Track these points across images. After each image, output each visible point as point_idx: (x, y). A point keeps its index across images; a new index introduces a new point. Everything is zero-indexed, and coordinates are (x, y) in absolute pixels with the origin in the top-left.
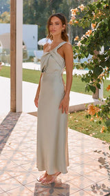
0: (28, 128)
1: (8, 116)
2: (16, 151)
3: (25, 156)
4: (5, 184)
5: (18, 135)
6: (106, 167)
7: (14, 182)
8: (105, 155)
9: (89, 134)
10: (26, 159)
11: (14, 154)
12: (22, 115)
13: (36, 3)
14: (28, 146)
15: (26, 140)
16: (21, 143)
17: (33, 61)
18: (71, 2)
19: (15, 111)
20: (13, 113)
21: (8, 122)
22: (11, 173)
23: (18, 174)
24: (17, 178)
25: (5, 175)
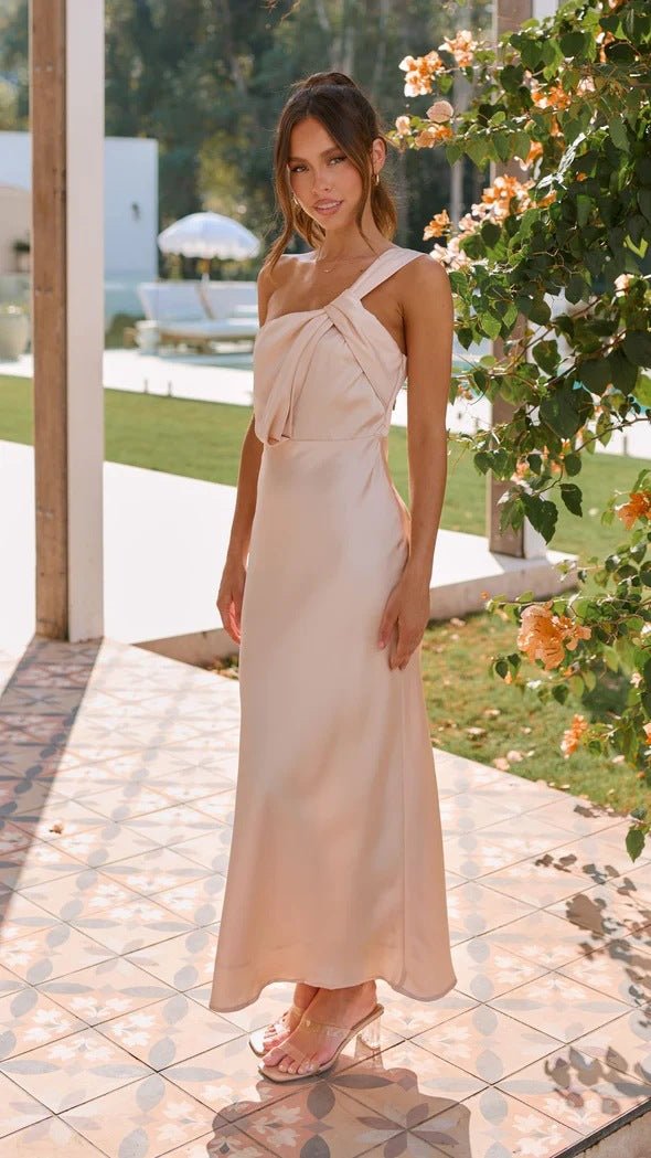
0: (146, 734)
1: (24, 665)
2: (95, 867)
3: (148, 897)
4: (49, 1067)
5: (96, 773)
6: (618, 950)
7: (99, 1052)
8: (599, 880)
9: (485, 760)
10: (157, 915)
11: (83, 885)
12: (104, 656)
13: (143, 13)
14: (160, 836)
15: (145, 801)
16: (119, 820)
17: (134, 345)
18: (338, 9)
19: (63, 635)
20: (54, 647)
21: (32, 702)
22: (79, 1003)
23: (119, 1005)
24: (117, 1029)
25: (43, 1015)
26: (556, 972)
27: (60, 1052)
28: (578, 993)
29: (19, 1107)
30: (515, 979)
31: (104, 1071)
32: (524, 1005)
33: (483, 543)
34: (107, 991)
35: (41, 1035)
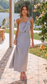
1: (8, 49)
20: (10, 48)
21: (8, 52)
22: (9, 74)
23: (12, 74)
24: (11, 76)
25: (6, 75)
26: (44, 73)
27: (7, 78)
28: (46, 75)
29: (4, 82)
30: (41, 73)
31: (10, 79)
32: (41, 75)
33: (41, 41)
34: (11, 73)
35: (6, 76)
